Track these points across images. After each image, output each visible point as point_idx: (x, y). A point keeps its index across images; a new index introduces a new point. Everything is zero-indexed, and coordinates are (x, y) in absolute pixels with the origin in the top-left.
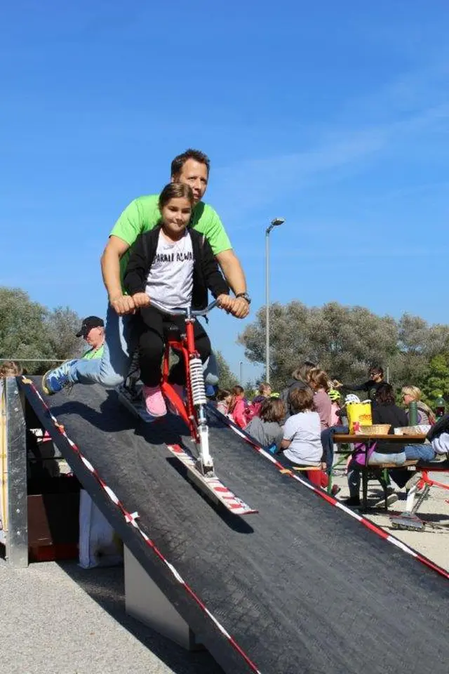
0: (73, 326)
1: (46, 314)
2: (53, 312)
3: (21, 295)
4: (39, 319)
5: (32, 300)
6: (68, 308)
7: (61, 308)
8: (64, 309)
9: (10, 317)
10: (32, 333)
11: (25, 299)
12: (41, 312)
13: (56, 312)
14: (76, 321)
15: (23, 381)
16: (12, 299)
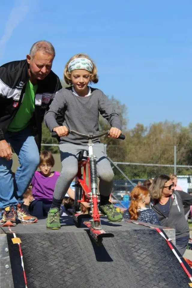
14: (119, 107)
15: (13, 239)
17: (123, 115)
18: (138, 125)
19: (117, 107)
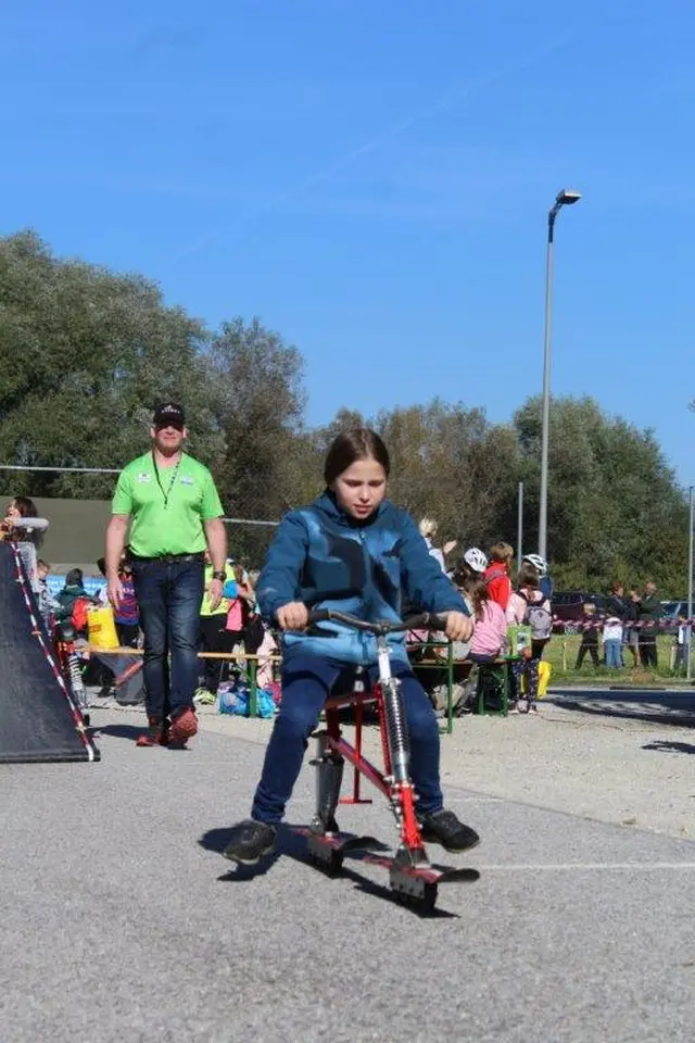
0: (269, 367)
1: (201, 336)
2: (221, 333)
3: (143, 292)
4: (186, 351)
5: (168, 303)
6: (256, 323)
7: (239, 322)
8: (247, 325)
9: (116, 343)
10: (167, 381)
11: (151, 298)
12: (187, 332)
13: (227, 330)
14: (276, 355)
16: (119, 301)
17: (290, 381)
18: (344, 415)
19: (270, 355)
